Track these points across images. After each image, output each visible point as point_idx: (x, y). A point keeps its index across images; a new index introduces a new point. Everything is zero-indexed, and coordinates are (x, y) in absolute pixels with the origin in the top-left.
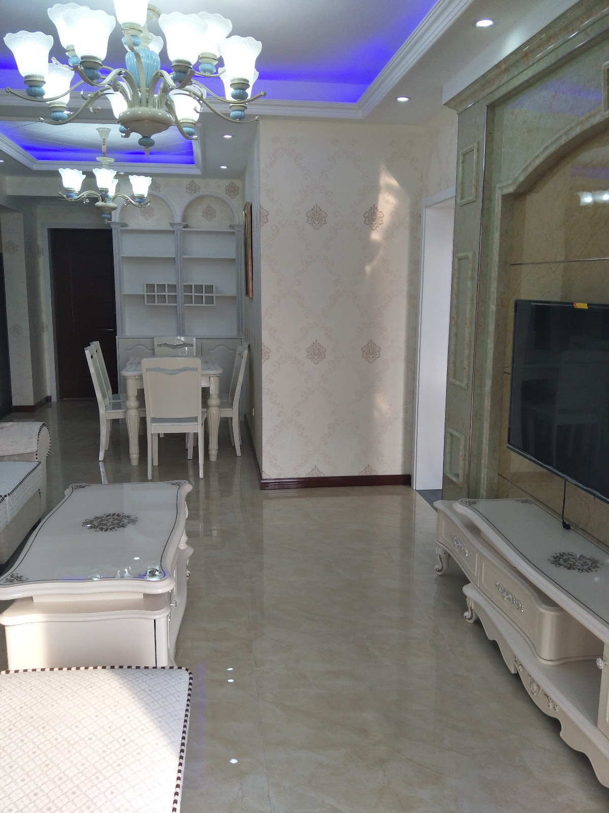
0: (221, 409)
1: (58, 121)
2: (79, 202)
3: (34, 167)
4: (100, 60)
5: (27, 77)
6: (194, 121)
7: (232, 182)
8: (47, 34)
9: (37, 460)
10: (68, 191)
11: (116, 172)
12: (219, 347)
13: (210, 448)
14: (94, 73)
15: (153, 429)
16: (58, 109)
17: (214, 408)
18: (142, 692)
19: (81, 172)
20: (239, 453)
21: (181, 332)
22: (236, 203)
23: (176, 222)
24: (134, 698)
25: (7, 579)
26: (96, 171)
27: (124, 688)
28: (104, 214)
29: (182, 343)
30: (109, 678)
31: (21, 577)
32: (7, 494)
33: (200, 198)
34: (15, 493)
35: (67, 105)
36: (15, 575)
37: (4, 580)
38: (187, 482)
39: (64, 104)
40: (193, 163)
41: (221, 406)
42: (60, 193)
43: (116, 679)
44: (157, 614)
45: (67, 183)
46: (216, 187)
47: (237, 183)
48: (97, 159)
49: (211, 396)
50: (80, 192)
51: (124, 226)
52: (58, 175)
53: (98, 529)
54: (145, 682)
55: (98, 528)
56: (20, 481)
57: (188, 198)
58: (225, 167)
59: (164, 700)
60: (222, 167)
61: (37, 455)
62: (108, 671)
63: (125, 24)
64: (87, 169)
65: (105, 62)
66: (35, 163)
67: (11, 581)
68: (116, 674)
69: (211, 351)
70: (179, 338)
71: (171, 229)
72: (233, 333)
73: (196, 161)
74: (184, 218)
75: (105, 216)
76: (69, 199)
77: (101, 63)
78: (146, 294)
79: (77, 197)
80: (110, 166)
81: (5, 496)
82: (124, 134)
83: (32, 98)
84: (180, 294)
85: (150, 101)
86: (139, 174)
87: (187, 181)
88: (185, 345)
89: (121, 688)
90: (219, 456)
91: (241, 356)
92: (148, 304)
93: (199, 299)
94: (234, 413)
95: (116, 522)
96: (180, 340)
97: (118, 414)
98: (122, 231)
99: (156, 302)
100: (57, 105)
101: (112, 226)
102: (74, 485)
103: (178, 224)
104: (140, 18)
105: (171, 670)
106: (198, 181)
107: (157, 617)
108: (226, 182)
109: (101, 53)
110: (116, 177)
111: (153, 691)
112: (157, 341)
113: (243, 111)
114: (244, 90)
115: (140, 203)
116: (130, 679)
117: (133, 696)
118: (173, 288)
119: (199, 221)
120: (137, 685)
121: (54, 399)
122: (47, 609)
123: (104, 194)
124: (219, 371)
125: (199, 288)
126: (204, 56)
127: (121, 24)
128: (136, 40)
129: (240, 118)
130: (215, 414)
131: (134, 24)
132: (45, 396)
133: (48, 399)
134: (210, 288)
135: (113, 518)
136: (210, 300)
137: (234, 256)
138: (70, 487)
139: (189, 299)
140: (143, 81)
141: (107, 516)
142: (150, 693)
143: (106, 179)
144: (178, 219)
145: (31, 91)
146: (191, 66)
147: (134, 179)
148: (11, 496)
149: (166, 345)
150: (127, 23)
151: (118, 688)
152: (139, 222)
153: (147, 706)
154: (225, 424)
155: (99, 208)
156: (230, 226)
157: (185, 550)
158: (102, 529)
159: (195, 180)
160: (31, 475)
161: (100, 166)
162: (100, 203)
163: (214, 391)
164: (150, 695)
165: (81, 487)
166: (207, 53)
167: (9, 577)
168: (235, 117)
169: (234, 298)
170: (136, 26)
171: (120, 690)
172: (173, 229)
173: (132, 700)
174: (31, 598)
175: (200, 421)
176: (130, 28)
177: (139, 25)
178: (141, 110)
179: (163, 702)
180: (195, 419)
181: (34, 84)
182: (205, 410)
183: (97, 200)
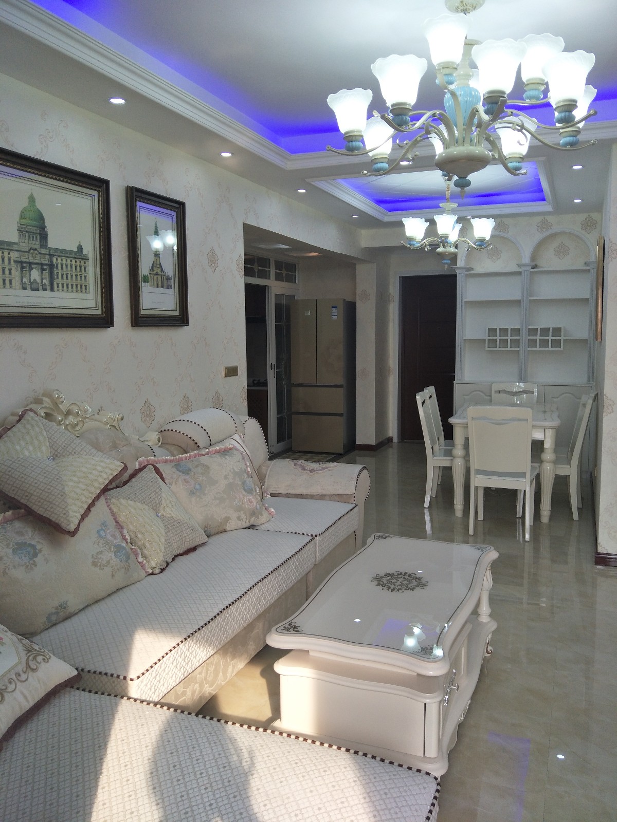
0: (557, 466)
1: (379, 172)
2: (421, 250)
3: (385, 219)
4: (409, 105)
5: (346, 133)
6: (522, 155)
7: (589, 216)
8: (365, 89)
9: (354, 502)
10: (410, 240)
11: (457, 216)
12: (565, 395)
13: (541, 508)
14: (403, 119)
15: (478, 482)
16: (380, 160)
17: (548, 464)
18: (376, 793)
19: (423, 220)
20: (576, 517)
21: (523, 378)
22: (591, 239)
23: (524, 262)
24: (365, 798)
25: (285, 627)
26: (437, 218)
27: (358, 783)
28: (444, 260)
29: (521, 390)
30: (347, 766)
31: (297, 627)
32: (317, 534)
33: (553, 236)
34: (327, 533)
35: (389, 155)
36: (293, 624)
37: (282, 628)
38: (493, 548)
39: (385, 154)
40: (544, 200)
41: (555, 462)
42: (402, 242)
43: (354, 768)
44: (429, 698)
45: (409, 232)
46: (570, 223)
47: (595, 216)
48: (441, 205)
49: (545, 451)
50: (422, 240)
51: (469, 271)
52: (401, 225)
53: (384, 588)
54: (383, 781)
55: (386, 586)
56: (333, 522)
57: (539, 237)
58: (579, 201)
59: (398, 810)
60: (576, 201)
61: (354, 497)
62: (349, 756)
63: (439, 64)
64: (429, 217)
65: (416, 107)
66: (386, 215)
67: (288, 630)
68: (356, 762)
69: (555, 399)
70: (518, 384)
71: (519, 270)
72: (583, 380)
73: (546, 198)
74: (533, 258)
75: (445, 261)
76: (412, 247)
77: (410, 108)
78: (487, 338)
79: (419, 245)
80: (453, 212)
81: (316, 536)
82: (447, 178)
83: (350, 153)
84: (524, 337)
85: (467, 140)
86: (480, 217)
87: (538, 219)
88: (525, 392)
89: (355, 781)
90: (551, 518)
91: (584, 405)
92: (489, 349)
93: (545, 343)
94: (571, 471)
95: (405, 582)
96: (519, 386)
97: (445, 462)
98: (466, 275)
99: (498, 346)
100: (379, 157)
101: (457, 271)
102: (377, 535)
103: (525, 265)
104: (455, 55)
105: (417, 774)
106: (550, 219)
107: (427, 701)
108: (583, 217)
109: (411, 98)
110: (458, 221)
111: (389, 796)
112: (495, 387)
113: (575, 136)
114: (571, 111)
115: (480, 246)
116: (368, 773)
117: (365, 795)
118: (516, 331)
119: (550, 260)
120: (373, 783)
121: (395, 440)
122: (322, 666)
123: (444, 240)
124: (556, 423)
125: (545, 331)
126: (529, 82)
127: (435, 64)
128: (450, 78)
129: (572, 144)
130: (549, 471)
131: (448, 63)
132: (387, 437)
133: (390, 440)
134: (557, 331)
135: (404, 578)
136: (557, 343)
137: (588, 296)
138: (373, 536)
139: (532, 343)
140: (461, 119)
141: (398, 575)
142: (384, 796)
143: (447, 225)
144: (526, 260)
145: (349, 146)
146: (505, 96)
147: (476, 222)
148: (321, 536)
149: (505, 392)
150: (441, 63)
151: (351, 780)
152: (485, 265)
153: (376, 813)
154: (561, 482)
155: (439, 254)
156: (585, 263)
157: (486, 623)
158: (389, 588)
159: (546, 217)
160: (345, 518)
161: (443, 212)
162: (440, 250)
163: (548, 445)
164: (383, 800)
165: (382, 537)
166: (532, 79)
167: (287, 625)
168: (566, 144)
169: (585, 341)
170: (450, 64)
171: (353, 784)
172: (521, 270)
173: (363, 801)
174: (308, 651)
175: (528, 477)
176: (444, 68)
177: (453, 63)
178: (456, 150)
179: (396, 813)
180: (523, 475)
181: (352, 139)
182: (537, 465)
183: (438, 246)
